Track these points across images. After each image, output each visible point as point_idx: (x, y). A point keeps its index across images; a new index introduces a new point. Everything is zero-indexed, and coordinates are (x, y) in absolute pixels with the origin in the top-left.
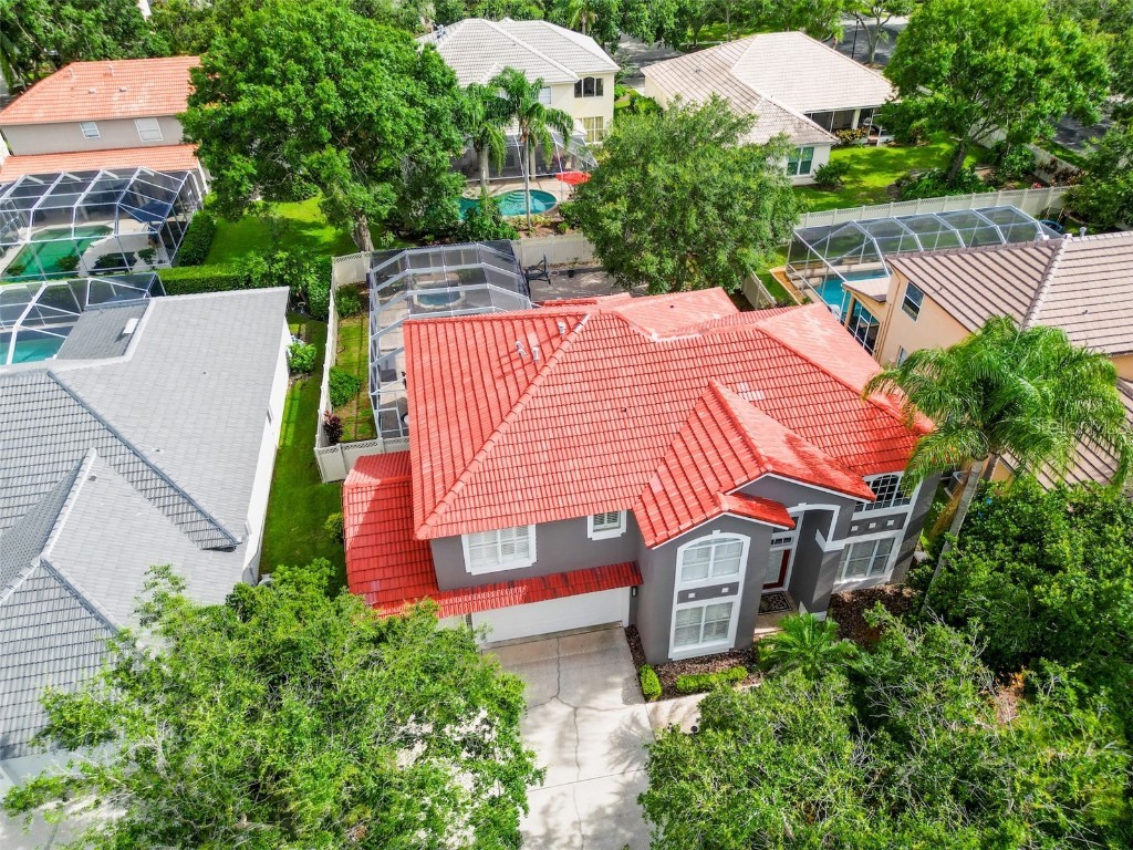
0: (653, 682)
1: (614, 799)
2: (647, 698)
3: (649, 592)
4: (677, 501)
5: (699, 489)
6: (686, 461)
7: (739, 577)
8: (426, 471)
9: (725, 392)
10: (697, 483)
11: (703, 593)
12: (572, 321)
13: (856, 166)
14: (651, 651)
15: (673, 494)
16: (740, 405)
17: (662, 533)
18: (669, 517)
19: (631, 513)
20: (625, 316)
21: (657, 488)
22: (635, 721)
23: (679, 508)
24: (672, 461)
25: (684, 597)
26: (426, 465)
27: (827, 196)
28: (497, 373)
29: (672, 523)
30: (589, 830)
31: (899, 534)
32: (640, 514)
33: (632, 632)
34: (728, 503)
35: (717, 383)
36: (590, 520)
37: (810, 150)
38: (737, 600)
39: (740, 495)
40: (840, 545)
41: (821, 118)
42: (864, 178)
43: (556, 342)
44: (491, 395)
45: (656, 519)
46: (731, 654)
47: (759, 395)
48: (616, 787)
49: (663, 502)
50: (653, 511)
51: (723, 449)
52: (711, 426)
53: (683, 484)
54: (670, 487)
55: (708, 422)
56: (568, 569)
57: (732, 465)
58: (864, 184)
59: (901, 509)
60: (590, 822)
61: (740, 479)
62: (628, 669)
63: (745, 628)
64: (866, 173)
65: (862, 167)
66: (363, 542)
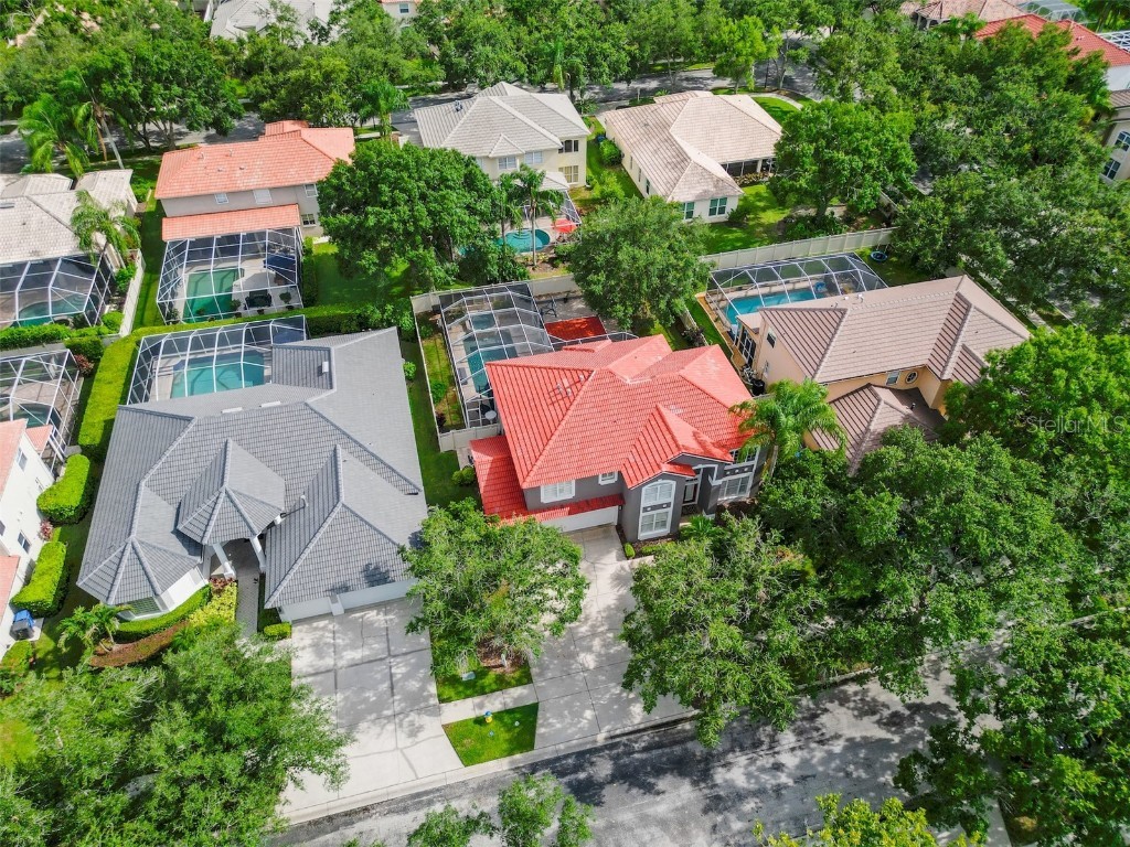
0: (630, 550)
1: (615, 602)
2: (628, 558)
3: (628, 508)
4: (642, 467)
5: (652, 461)
6: (645, 447)
7: (672, 500)
8: (520, 454)
9: (663, 410)
10: (651, 458)
11: (654, 508)
12: (586, 374)
13: (758, 204)
14: (629, 536)
15: (640, 463)
16: (672, 417)
17: (635, 482)
18: (638, 474)
19: (620, 473)
20: (613, 371)
21: (632, 460)
22: (622, 568)
23: (643, 470)
24: (639, 447)
25: (645, 510)
26: (518, 451)
27: (735, 232)
28: (549, 401)
29: (639, 477)
30: (604, 615)
31: (751, 474)
32: (624, 473)
33: (619, 528)
34: (666, 468)
35: (660, 406)
36: (600, 476)
37: (724, 200)
38: (670, 510)
39: (670, 463)
40: (720, 482)
41: (734, 169)
42: (762, 215)
43: (579, 385)
44: (547, 413)
45: (632, 475)
46: (668, 536)
47: (681, 411)
48: (615, 597)
49: (635, 468)
50: (630, 472)
51: (663, 441)
52: (657, 429)
53: (644, 458)
54: (638, 460)
55: (655, 426)
56: (589, 498)
57: (667, 450)
58: (762, 221)
59: (750, 463)
60: (604, 611)
61: (671, 457)
62: (619, 545)
63: (675, 523)
64: (764, 209)
65: (762, 204)
66: (488, 489)
